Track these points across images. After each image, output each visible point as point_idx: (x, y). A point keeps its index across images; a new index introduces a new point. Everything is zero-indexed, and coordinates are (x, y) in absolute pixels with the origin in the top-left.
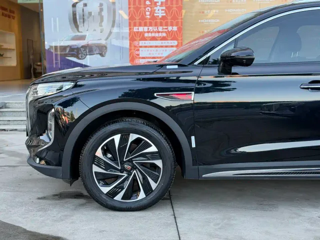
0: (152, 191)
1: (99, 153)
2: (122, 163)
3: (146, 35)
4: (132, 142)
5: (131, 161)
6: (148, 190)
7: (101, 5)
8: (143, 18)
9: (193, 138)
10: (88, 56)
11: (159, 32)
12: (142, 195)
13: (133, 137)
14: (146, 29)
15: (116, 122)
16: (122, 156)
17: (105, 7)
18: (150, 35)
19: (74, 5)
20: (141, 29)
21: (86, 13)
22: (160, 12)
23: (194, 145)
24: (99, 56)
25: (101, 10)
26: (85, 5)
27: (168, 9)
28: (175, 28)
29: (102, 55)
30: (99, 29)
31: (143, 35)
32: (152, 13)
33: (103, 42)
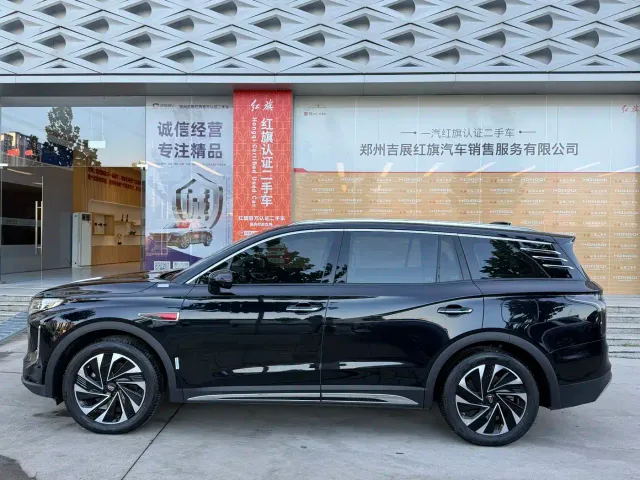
0: (135, 414)
1: (81, 373)
2: (105, 383)
3: (251, 224)
4: (115, 362)
5: (114, 381)
6: (130, 412)
7: (207, 191)
8: (249, 206)
9: (177, 360)
10: (191, 245)
11: (265, 221)
12: (124, 418)
13: (116, 357)
14: (251, 218)
15: (101, 341)
16: (104, 377)
17: (211, 194)
18: (255, 224)
19: (179, 191)
20: (246, 218)
21: (191, 199)
22: (267, 201)
23: (177, 367)
24: (202, 245)
25: (207, 197)
26: (190, 191)
27: (275, 199)
28: (283, 218)
29: (206, 245)
30: (203, 217)
31: (248, 225)
32: (259, 201)
33: (208, 230)
